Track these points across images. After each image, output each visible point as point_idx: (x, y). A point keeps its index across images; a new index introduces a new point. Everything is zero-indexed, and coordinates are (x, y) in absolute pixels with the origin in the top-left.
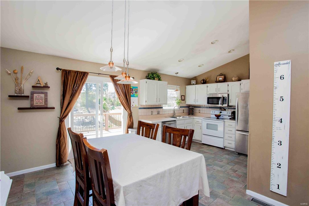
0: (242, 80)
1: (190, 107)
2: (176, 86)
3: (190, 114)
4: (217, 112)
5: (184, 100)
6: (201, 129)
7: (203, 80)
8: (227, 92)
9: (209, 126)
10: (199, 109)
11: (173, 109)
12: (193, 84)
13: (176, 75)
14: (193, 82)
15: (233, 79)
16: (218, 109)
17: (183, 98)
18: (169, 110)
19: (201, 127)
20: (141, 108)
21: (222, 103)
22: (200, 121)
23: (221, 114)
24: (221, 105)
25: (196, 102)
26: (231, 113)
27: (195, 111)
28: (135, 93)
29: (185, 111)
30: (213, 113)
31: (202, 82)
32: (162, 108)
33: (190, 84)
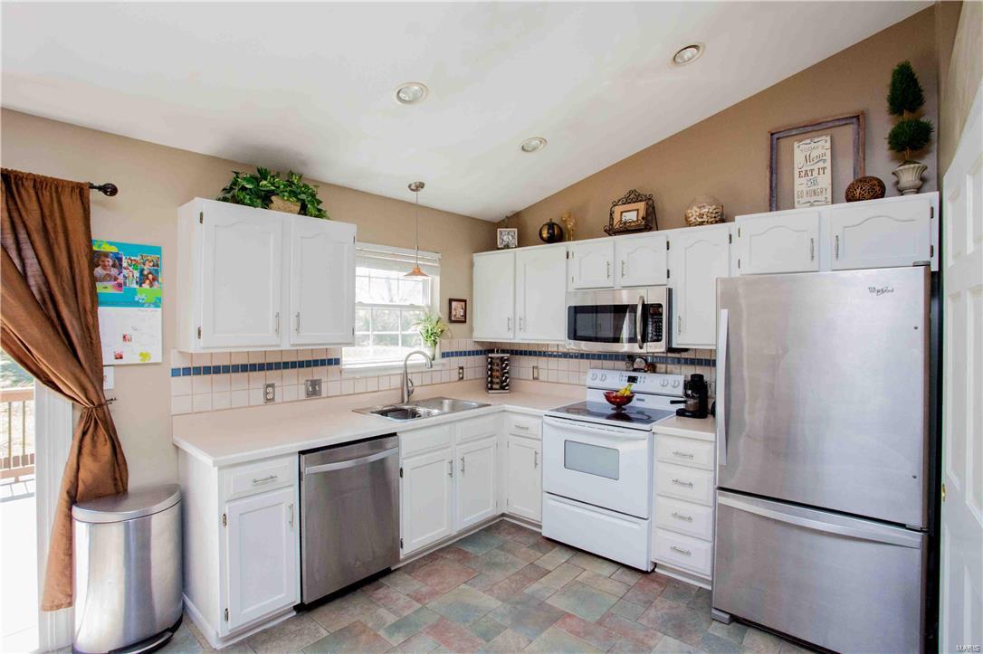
0: (737, 218)
1: (492, 351)
2: (412, 253)
3: (491, 388)
4: (616, 380)
5: (465, 322)
6: (539, 466)
7: (551, 226)
8: (664, 280)
9: (573, 457)
10: (533, 361)
11: (400, 368)
12: (507, 247)
13: (410, 196)
14: (505, 238)
15: (694, 213)
16: (622, 364)
17: (458, 311)
18: (380, 373)
19: (539, 456)
20: (187, 371)
21: (639, 337)
22: (533, 423)
23: (634, 387)
24: (636, 345)
25: (518, 327)
26: (686, 387)
27: (514, 374)
28: (140, 283)
29: (468, 374)
30: (598, 383)
31: (545, 235)
32: (337, 362)
33: (492, 245)
